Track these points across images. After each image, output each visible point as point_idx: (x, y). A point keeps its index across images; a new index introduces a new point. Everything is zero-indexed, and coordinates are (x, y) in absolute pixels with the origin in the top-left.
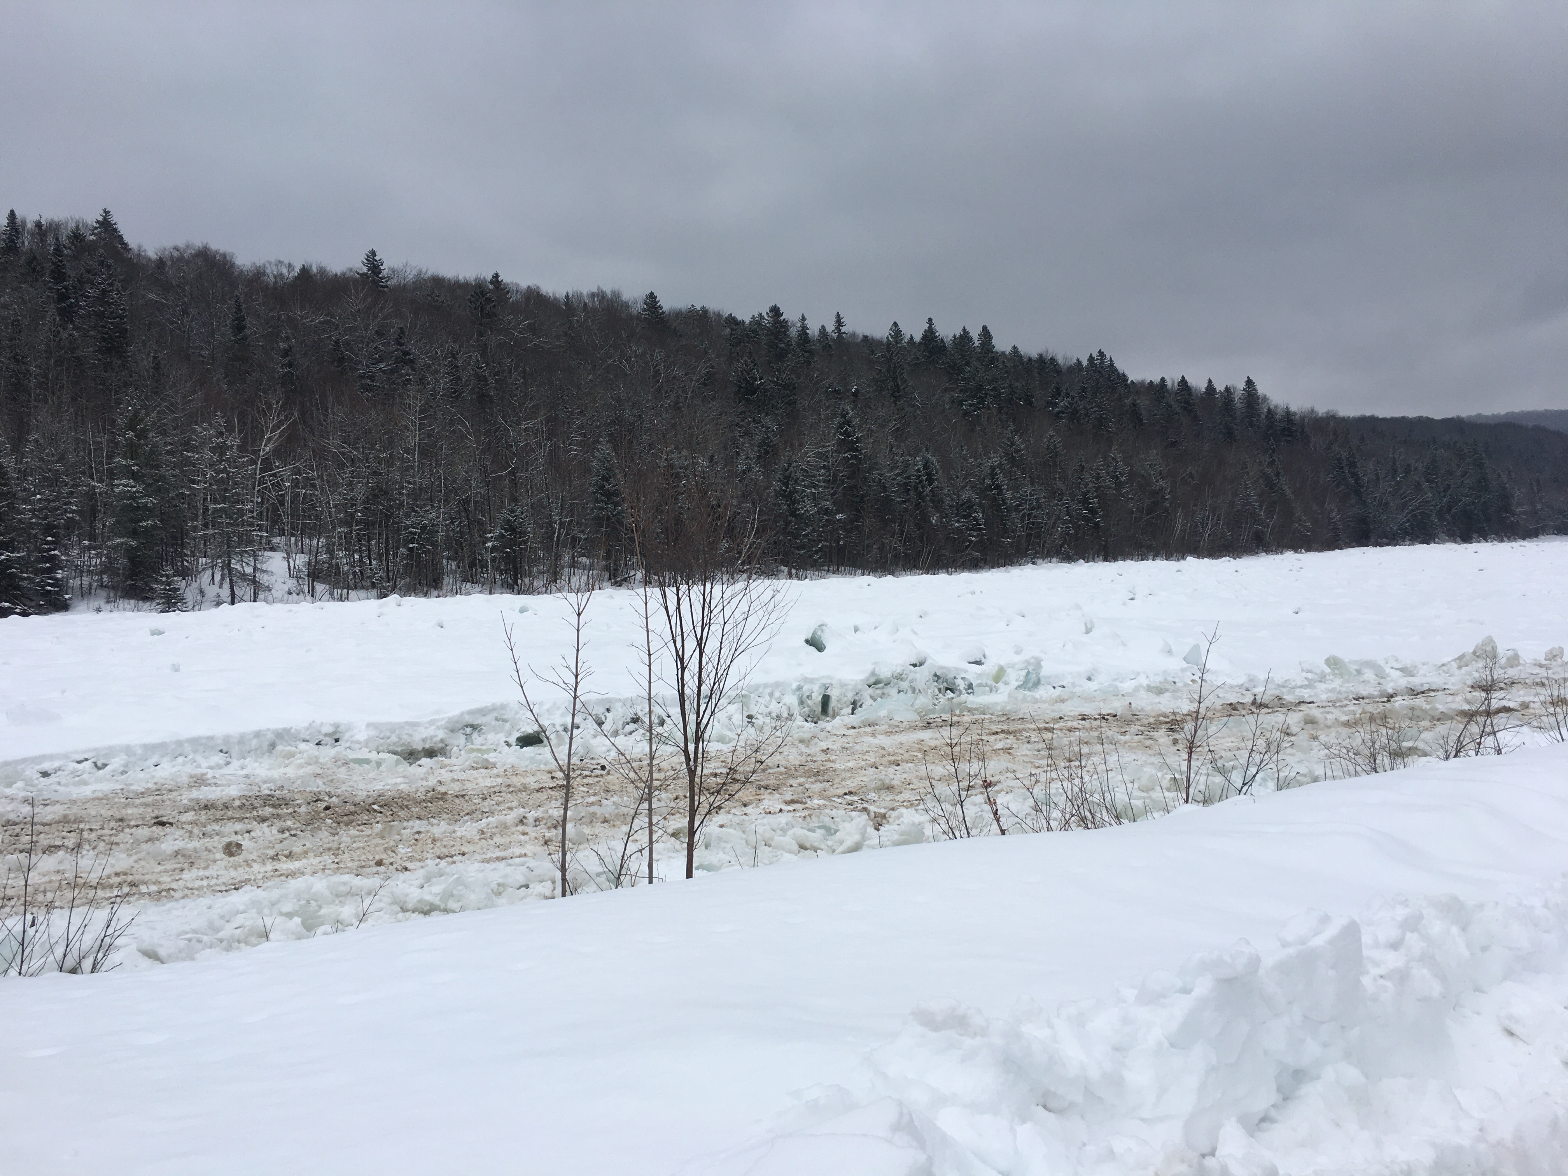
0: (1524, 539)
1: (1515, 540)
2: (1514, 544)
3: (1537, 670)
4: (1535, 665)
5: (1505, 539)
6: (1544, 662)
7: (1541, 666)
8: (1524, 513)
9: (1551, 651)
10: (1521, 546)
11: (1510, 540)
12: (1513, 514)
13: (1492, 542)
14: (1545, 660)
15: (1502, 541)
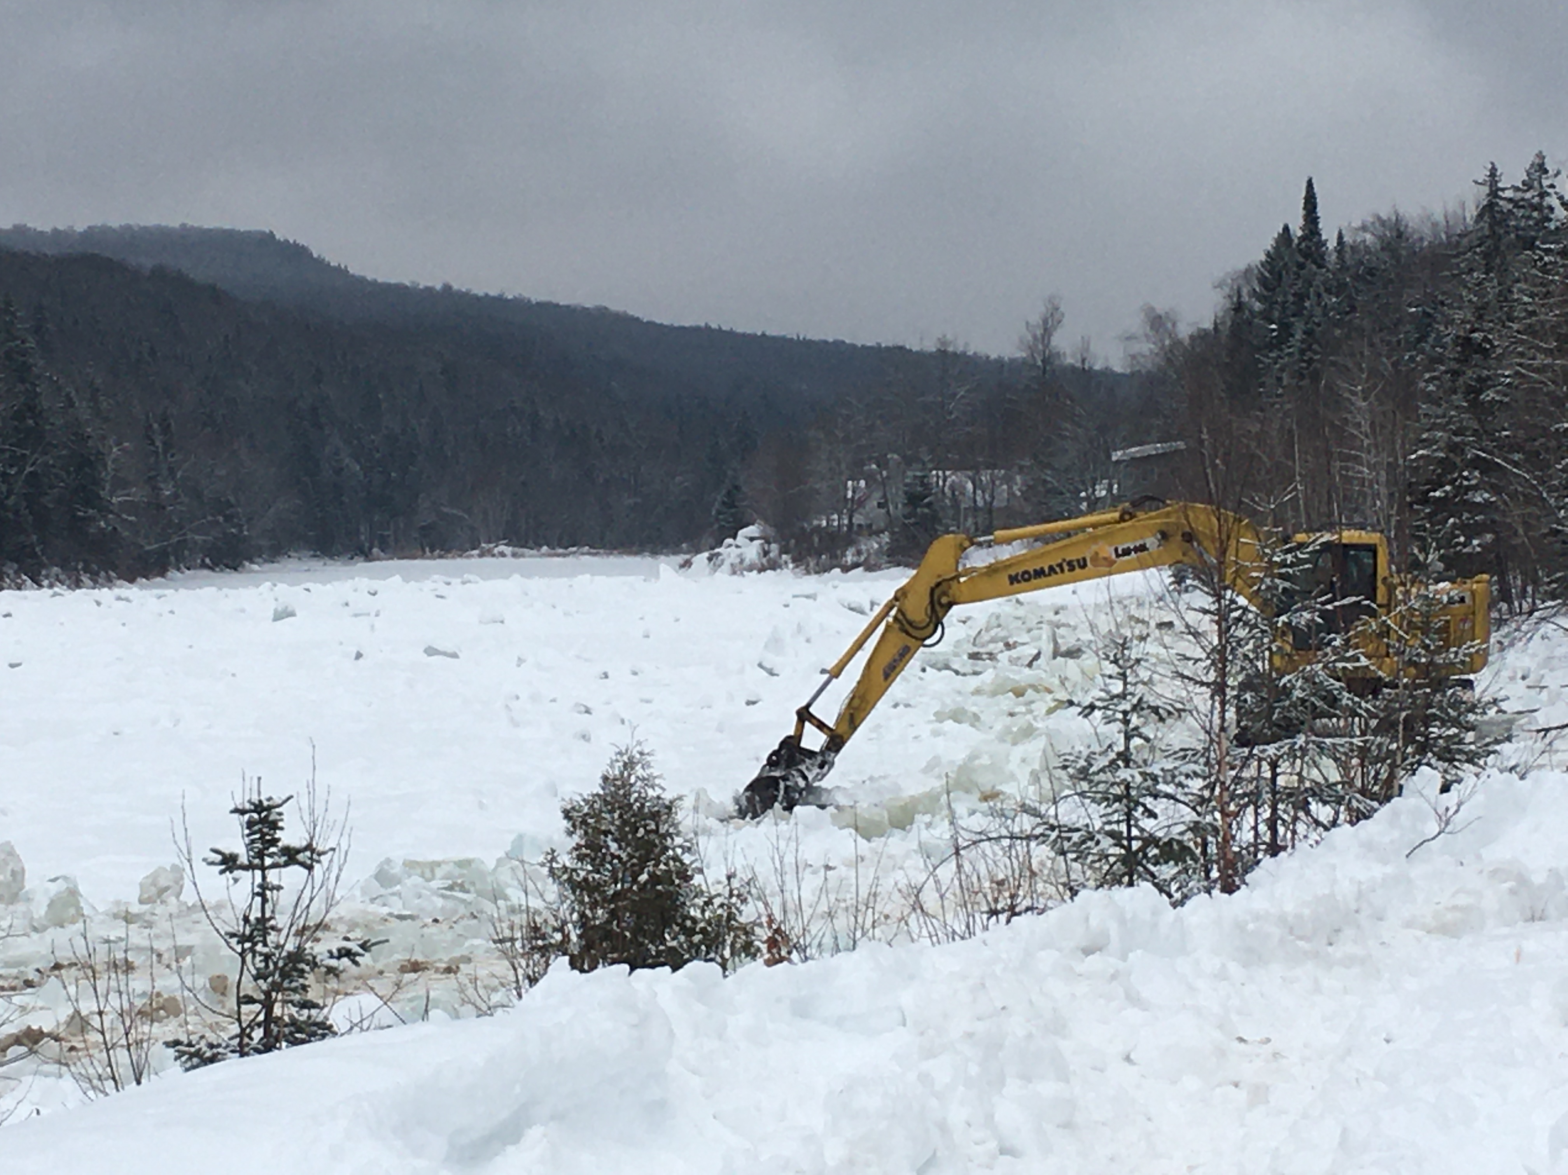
0: (132, 581)
1: (109, 582)
2: (105, 594)
3: (117, 931)
4: (115, 916)
5: (85, 578)
6: (136, 908)
7: (128, 918)
8: (131, 507)
9: (153, 879)
10: (119, 598)
11: (96, 584)
12: (104, 509)
13: (51, 586)
14: (141, 902)
15: (77, 584)
